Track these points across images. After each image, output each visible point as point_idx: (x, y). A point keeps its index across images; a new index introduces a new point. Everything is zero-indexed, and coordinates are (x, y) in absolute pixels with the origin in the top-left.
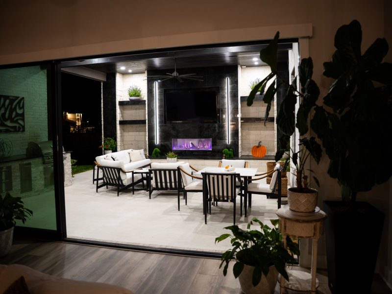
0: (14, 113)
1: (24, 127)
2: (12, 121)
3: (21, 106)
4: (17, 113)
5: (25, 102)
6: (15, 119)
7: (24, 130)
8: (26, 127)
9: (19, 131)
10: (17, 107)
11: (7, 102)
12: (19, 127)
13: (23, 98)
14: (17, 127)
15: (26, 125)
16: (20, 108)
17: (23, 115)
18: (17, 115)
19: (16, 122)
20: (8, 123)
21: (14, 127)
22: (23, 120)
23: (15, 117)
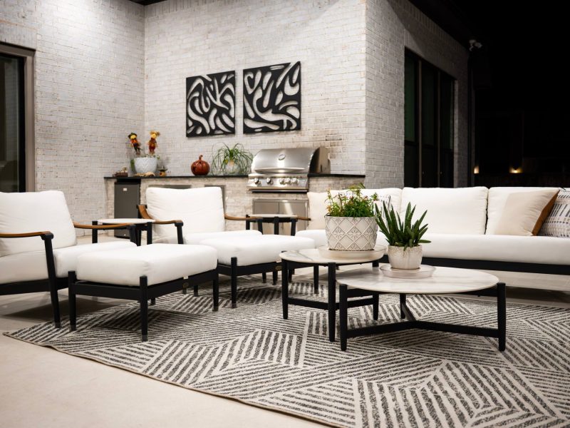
0: (280, 97)
1: (299, 121)
2: (276, 112)
3: (294, 81)
4: (285, 95)
5: (302, 71)
6: (281, 108)
7: (299, 128)
8: (302, 121)
9: (288, 129)
10: (287, 83)
11: (268, 76)
12: (288, 121)
13: (298, 64)
14: (285, 122)
15: (302, 117)
16: (292, 85)
17: (298, 97)
18: (286, 98)
19: (284, 112)
20: (269, 116)
21: (280, 123)
22: (299, 107)
23: (283, 102)
